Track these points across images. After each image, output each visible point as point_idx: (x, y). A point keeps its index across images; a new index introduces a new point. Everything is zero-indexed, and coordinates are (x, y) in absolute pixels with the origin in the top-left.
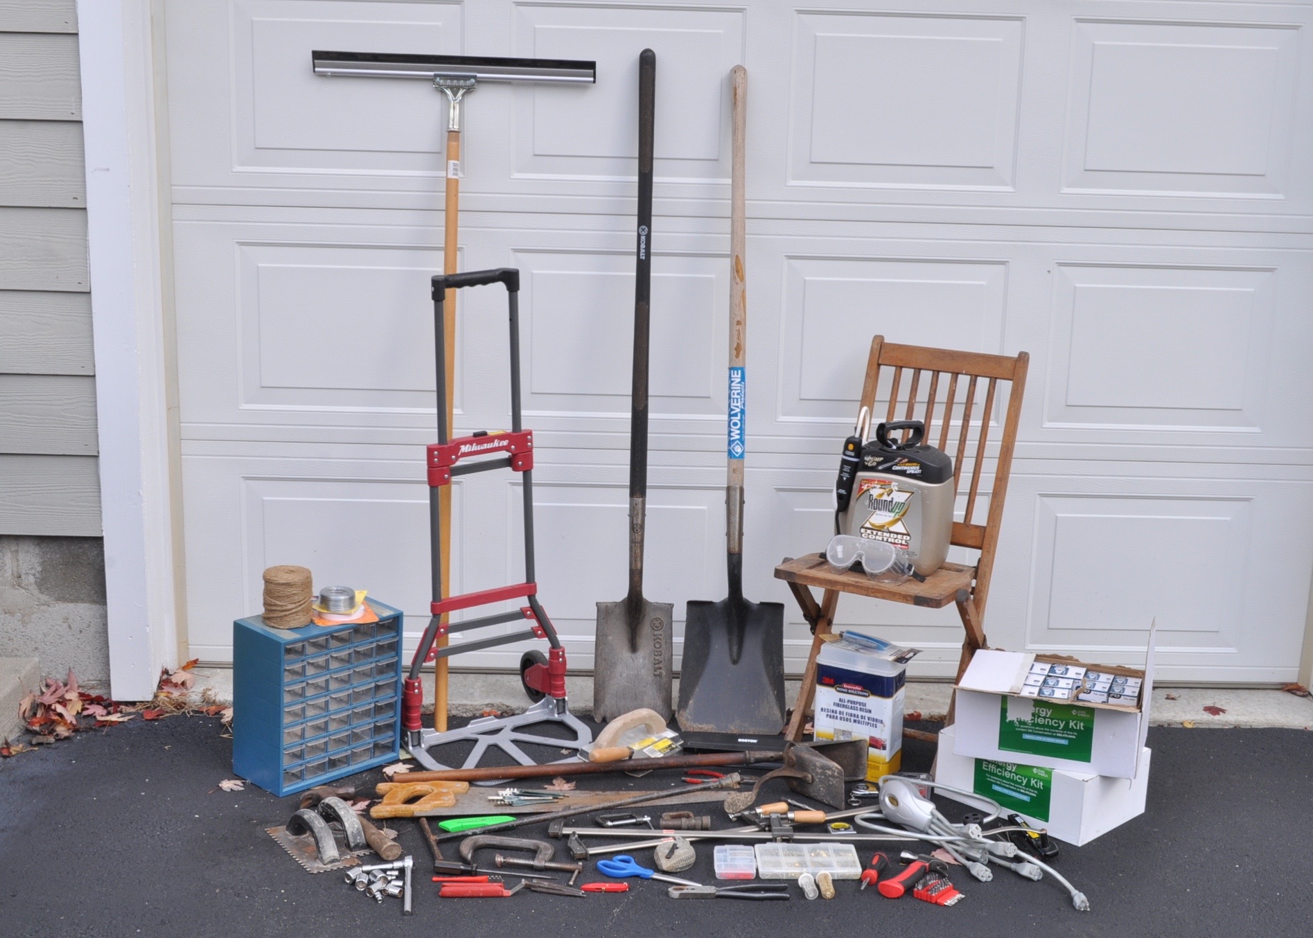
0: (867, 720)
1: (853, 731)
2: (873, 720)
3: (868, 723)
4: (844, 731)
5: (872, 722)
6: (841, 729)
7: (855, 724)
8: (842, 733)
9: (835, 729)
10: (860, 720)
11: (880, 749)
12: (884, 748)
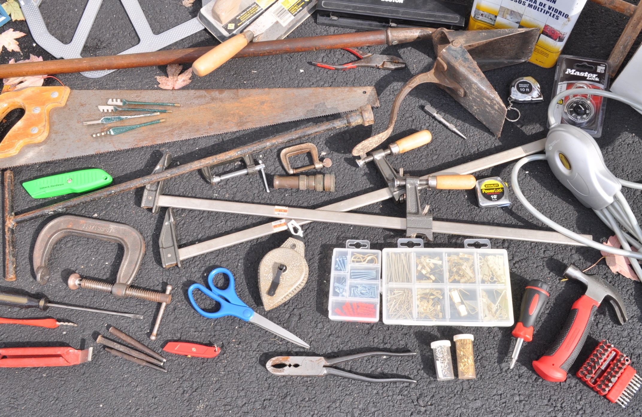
0: (546, 8)
1: (525, 14)
2: (556, 11)
3: (547, 12)
4: (512, 11)
5: (553, 13)
6: (510, 8)
7: (529, 8)
8: (509, 12)
9: (501, 6)
10: (538, 6)
11: (555, 40)
12: (561, 40)
